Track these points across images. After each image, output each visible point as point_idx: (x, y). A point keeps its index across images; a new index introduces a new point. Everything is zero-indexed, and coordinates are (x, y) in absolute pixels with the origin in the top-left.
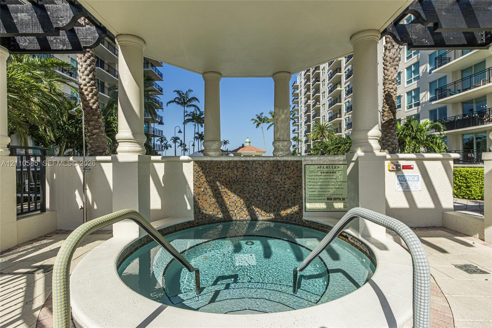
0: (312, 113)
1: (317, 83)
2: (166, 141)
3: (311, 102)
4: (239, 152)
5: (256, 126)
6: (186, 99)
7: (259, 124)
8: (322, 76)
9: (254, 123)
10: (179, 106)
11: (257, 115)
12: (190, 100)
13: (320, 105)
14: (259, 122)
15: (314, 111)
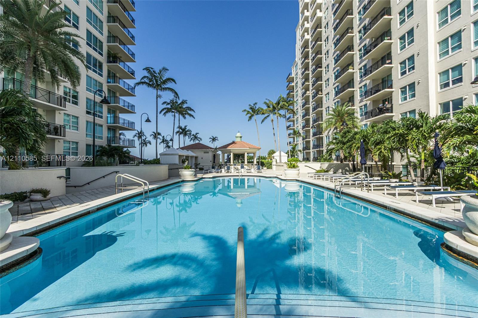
0: (311, 106)
1: (318, 69)
2: (145, 137)
3: (310, 93)
4: (229, 148)
5: (248, 118)
6: (160, 80)
7: (252, 115)
8: (325, 61)
9: (246, 115)
10: (151, 89)
11: (250, 105)
12: (165, 82)
13: (322, 95)
14: (252, 113)
15: (314, 103)
